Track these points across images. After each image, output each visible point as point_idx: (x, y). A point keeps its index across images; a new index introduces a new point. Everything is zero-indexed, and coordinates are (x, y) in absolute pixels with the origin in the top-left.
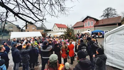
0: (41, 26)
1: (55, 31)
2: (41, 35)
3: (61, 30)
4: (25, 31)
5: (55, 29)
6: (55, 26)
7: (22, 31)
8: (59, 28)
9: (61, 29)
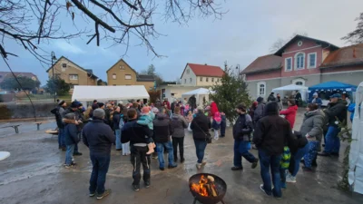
0: (149, 72)
1: (188, 84)
2: (147, 96)
3: (204, 83)
4: (106, 84)
5: (188, 80)
6: (188, 72)
7: (100, 83)
8: (199, 78)
9: (204, 79)
